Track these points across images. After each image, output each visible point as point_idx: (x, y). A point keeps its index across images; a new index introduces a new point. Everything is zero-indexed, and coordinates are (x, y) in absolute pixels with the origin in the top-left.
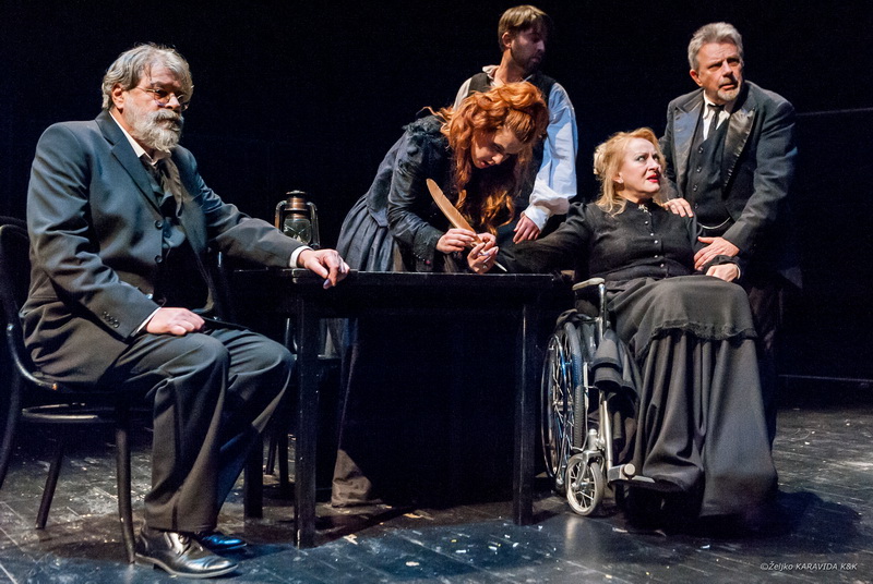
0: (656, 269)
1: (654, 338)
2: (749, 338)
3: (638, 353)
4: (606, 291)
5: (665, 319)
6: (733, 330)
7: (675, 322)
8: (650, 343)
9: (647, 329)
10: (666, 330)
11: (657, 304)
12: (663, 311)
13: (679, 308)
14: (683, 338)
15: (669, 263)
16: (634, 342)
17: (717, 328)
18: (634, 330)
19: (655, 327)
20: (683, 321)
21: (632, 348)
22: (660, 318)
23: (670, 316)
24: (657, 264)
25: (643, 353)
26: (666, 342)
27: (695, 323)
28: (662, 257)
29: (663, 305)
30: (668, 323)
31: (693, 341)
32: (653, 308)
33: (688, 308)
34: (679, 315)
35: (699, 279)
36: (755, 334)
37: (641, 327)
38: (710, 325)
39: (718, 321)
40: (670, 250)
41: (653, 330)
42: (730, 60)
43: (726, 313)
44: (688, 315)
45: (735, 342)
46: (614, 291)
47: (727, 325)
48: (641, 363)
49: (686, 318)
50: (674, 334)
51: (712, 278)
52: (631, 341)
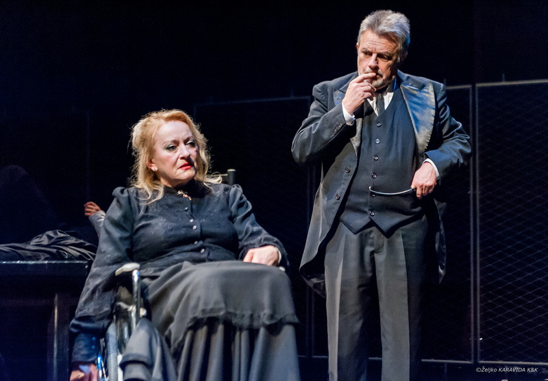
0: (196, 255)
1: (189, 328)
2: (290, 323)
3: (174, 345)
4: (141, 277)
5: (201, 307)
6: (272, 317)
7: (212, 310)
8: (185, 334)
9: (182, 319)
10: (202, 319)
11: (192, 291)
12: (199, 299)
13: (216, 296)
14: (220, 328)
15: (210, 248)
16: (170, 333)
17: (256, 315)
18: (169, 320)
19: (190, 316)
20: (220, 310)
21: (168, 340)
22: (196, 306)
23: (206, 304)
24: (198, 250)
25: (179, 345)
26: (202, 333)
27: (231, 310)
28: (201, 243)
29: (200, 292)
30: (204, 311)
31: (231, 331)
32: (189, 296)
33: (226, 295)
34: (216, 303)
35: (238, 264)
36: (296, 320)
37: (177, 316)
38: (248, 313)
39: (257, 307)
40: (211, 236)
41: (188, 320)
42: (380, 56)
43: (266, 299)
44: (226, 303)
45: (274, 329)
46: (153, 278)
47: (267, 311)
48: (177, 355)
49: (222, 305)
50: (211, 323)
51: (250, 263)
52: (167, 333)
